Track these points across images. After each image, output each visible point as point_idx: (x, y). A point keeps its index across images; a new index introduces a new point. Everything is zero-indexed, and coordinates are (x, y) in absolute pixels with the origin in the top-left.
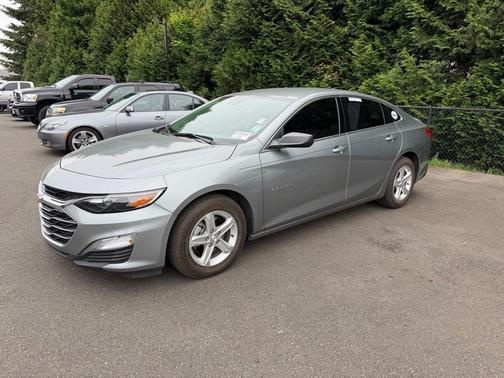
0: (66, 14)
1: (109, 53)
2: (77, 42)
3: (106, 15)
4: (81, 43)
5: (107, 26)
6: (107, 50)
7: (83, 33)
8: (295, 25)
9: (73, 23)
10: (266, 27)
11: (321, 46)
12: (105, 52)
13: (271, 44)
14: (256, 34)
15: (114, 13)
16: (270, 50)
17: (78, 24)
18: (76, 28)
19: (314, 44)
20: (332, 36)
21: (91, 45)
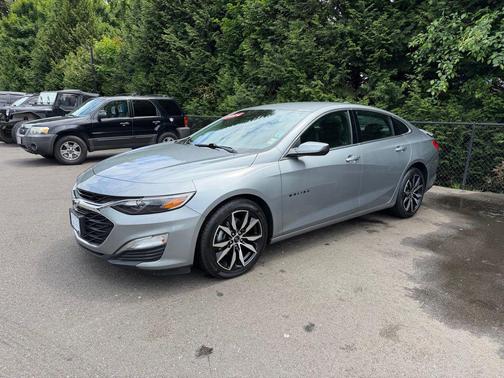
0: (11, 36)
1: (48, 72)
2: (22, 61)
3: (45, 38)
4: (24, 62)
5: (46, 48)
6: (46, 69)
7: (26, 52)
8: (179, 55)
9: (17, 44)
10: (161, 56)
11: (199, 72)
12: (44, 71)
13: (165, 69)
14: (154, 61)
15: (52, 37)
16: (166, 74)
17: (23, 45)
18: (20, 48)
19: (194, 70)
20: (207, 65)
21: (32, 64)
